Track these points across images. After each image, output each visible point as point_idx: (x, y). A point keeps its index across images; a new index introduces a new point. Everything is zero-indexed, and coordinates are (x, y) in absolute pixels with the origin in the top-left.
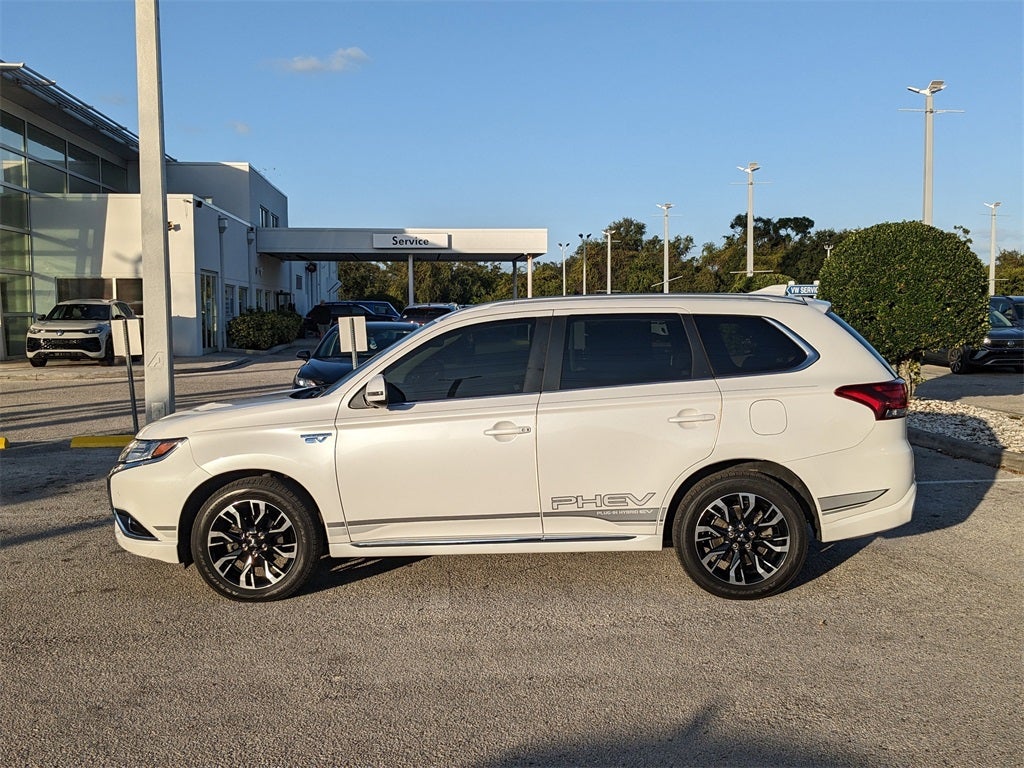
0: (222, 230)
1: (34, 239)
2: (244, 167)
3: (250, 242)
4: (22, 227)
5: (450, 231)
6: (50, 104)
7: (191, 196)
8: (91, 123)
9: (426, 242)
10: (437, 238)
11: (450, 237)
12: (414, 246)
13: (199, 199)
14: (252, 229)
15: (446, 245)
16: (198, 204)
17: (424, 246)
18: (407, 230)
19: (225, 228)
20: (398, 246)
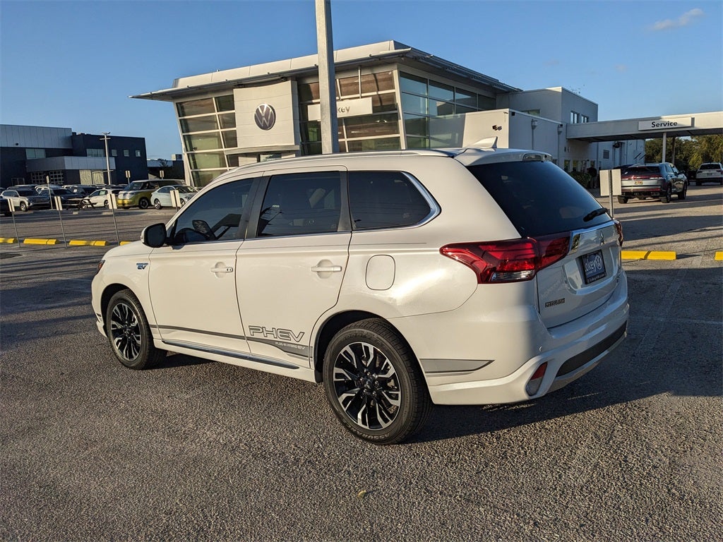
0: (533, 127)
1: (431, 141)
2: (559, 89)
3: (559, 133)
4: (425, 135)
5: (693, 115)
6: (438, 68)
7: (508, 109)
8: (465, 76)
9: (675, 124)
10: (684, 120)
11: (693, 120)
12: (667, 127)
13: (513, 111)
14: (562, 125)
15: (690, 125)
16: (513, 114)
17: (674, 126)
18: (663, 117)
19: (535, 126)
20: (656, 128)
